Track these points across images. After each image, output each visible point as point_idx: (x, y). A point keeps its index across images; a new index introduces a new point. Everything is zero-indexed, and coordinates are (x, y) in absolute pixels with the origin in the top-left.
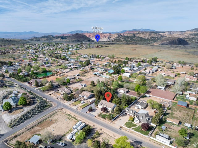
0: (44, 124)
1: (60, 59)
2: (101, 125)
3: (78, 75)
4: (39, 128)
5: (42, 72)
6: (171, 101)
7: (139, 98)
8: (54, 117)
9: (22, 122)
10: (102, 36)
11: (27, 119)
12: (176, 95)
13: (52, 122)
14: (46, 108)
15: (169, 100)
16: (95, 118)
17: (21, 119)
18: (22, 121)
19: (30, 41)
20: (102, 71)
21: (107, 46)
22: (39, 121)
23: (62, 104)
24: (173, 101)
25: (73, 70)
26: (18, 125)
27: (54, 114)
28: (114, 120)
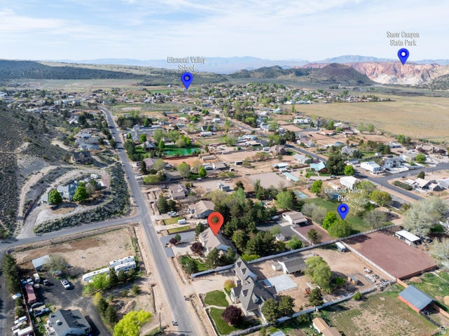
0: (83, 242)
1: (244, 122)
2: (162, 278)
3: (238, 164)
4: (69, 247)
5: (183, 147)
6: (394, 279)
7: (313, 245)
8: (108, 236)
9: (56, 230)
10: (411, 70)
11: (67, 226)
12: (436, 268)
13: (96, 244)
14: (113, 216)
15: (390, 275)
16: (169, 260)
17: (58, 223)
18: (57, 227)
19: (228, 78)
20: (303, 163)
21: (389, 100)
22: (79, 235)
23: (146, 215)
24: (399, 281)
25: (244, 150)
26: (47, 231)
27: (114, 230)
28: (197, 276)
